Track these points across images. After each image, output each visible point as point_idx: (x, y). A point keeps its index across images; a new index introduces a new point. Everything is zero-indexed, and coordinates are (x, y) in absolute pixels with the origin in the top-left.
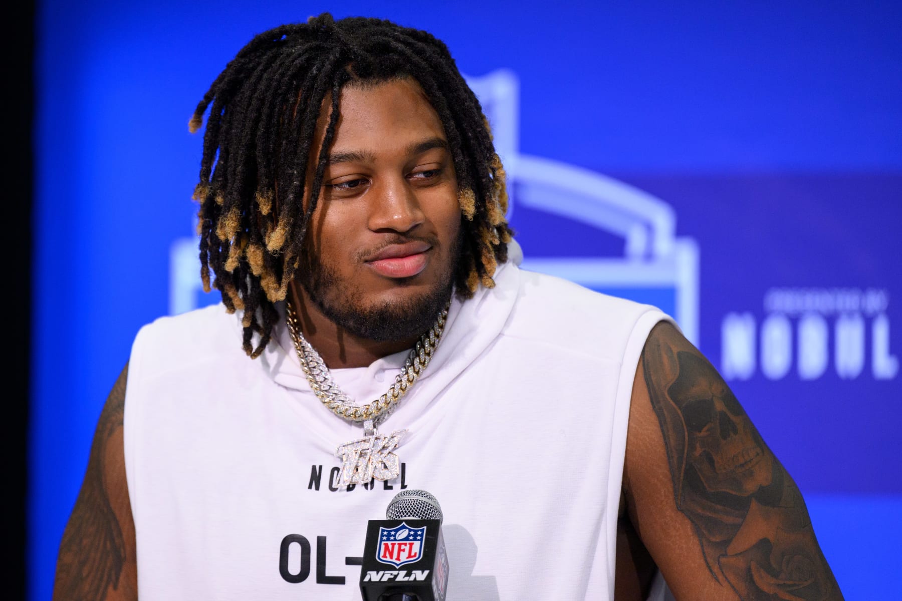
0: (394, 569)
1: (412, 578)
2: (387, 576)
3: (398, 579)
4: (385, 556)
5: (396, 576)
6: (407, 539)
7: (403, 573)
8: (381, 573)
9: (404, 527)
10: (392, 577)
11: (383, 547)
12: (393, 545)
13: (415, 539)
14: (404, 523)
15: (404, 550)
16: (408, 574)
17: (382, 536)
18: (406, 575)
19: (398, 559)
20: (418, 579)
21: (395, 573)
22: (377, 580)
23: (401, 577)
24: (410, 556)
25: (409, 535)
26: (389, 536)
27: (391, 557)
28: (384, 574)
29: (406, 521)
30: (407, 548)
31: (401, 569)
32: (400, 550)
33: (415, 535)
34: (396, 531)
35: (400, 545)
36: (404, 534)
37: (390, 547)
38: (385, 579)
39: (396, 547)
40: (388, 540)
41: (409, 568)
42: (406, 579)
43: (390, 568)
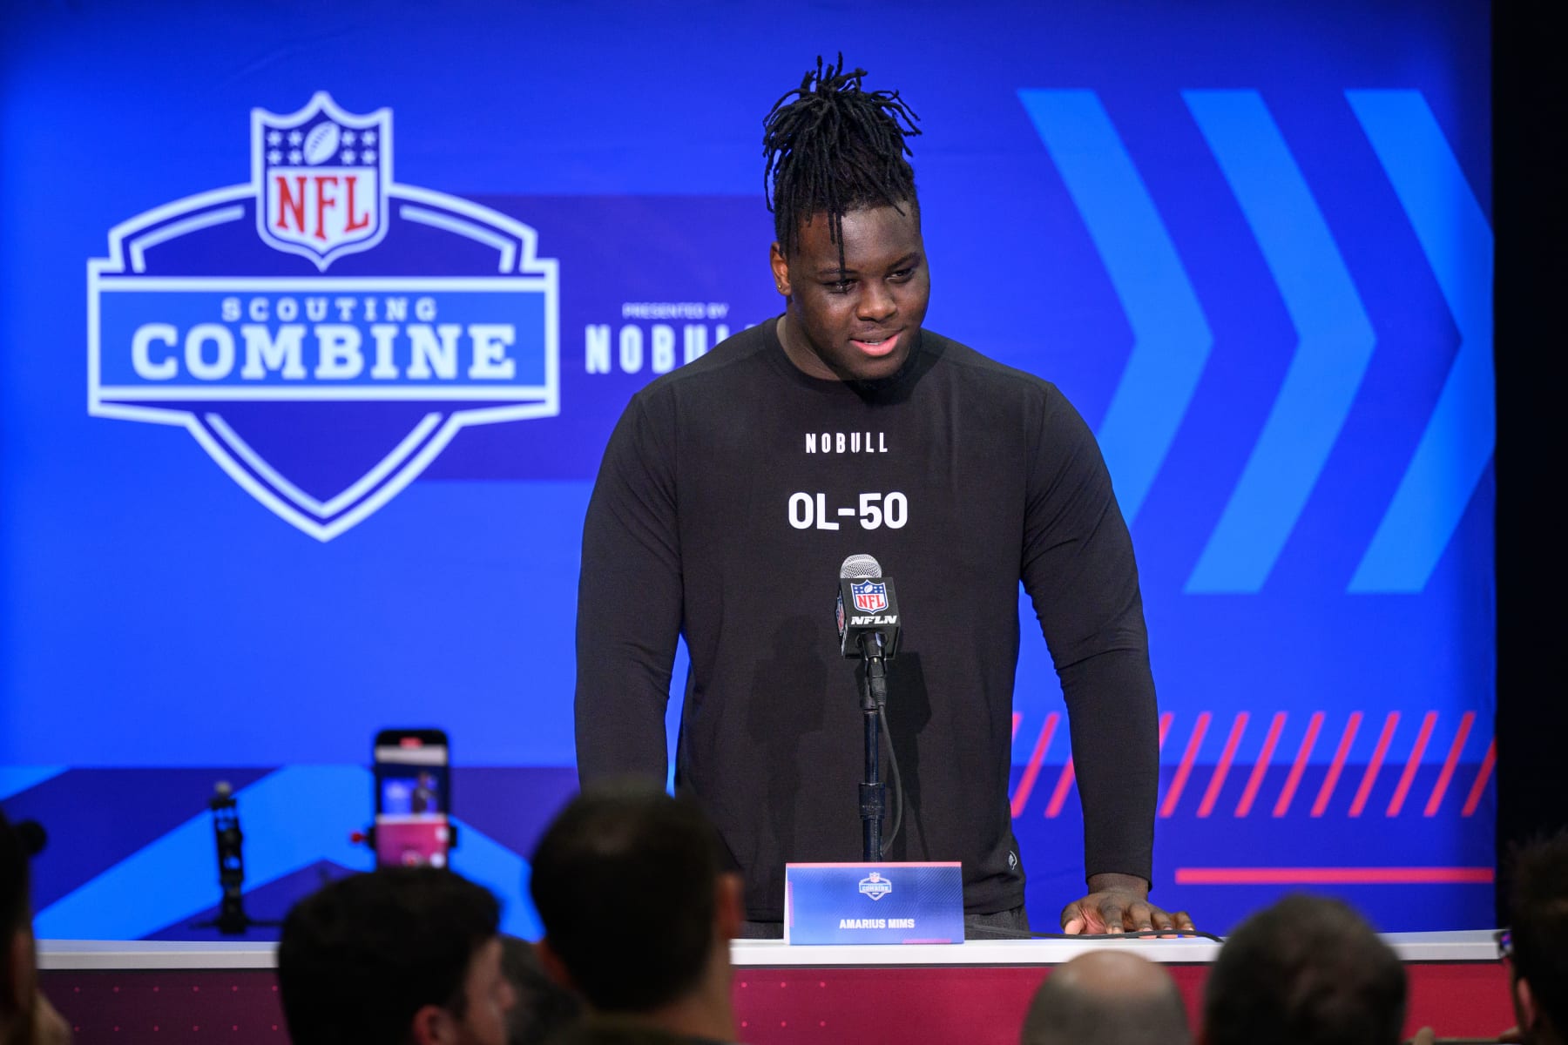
0: (870, 615)
1: (886, 622)
2: (867, 620)
3: (875, 623)
4: (861, 605)
5: (874, 620)
6: (873, 592)
7: (878, 618)
8: (862, 618)
9: (867, 584)
10: (870, 621)
11: (857, 598)
12: (865, 597)
13: (879, 592)
15: (873, 601)
16: (882, 619)
17: (854, 590)
18: (881, 620)
19: (871, 607)
20: (891, 622)
21: (873, 618)
22: (861, 623)
23: (878, 621)
24: (879, 605)
25: (874, 590)
26: (859, 590)
27: (866, 606)
29: (869, 579)
30: (875, 599)
31: (876, 614)
32: (871, 601)
33: (878, 589)
34: (864, 586)
35: (869, 597)
36: (869, 589)
37: (863, 598)
38: (866, 622)
39: (867, 598)
40: (859, 593)
41: (882, 614)
42: (882, 622)
43: (867, 614)
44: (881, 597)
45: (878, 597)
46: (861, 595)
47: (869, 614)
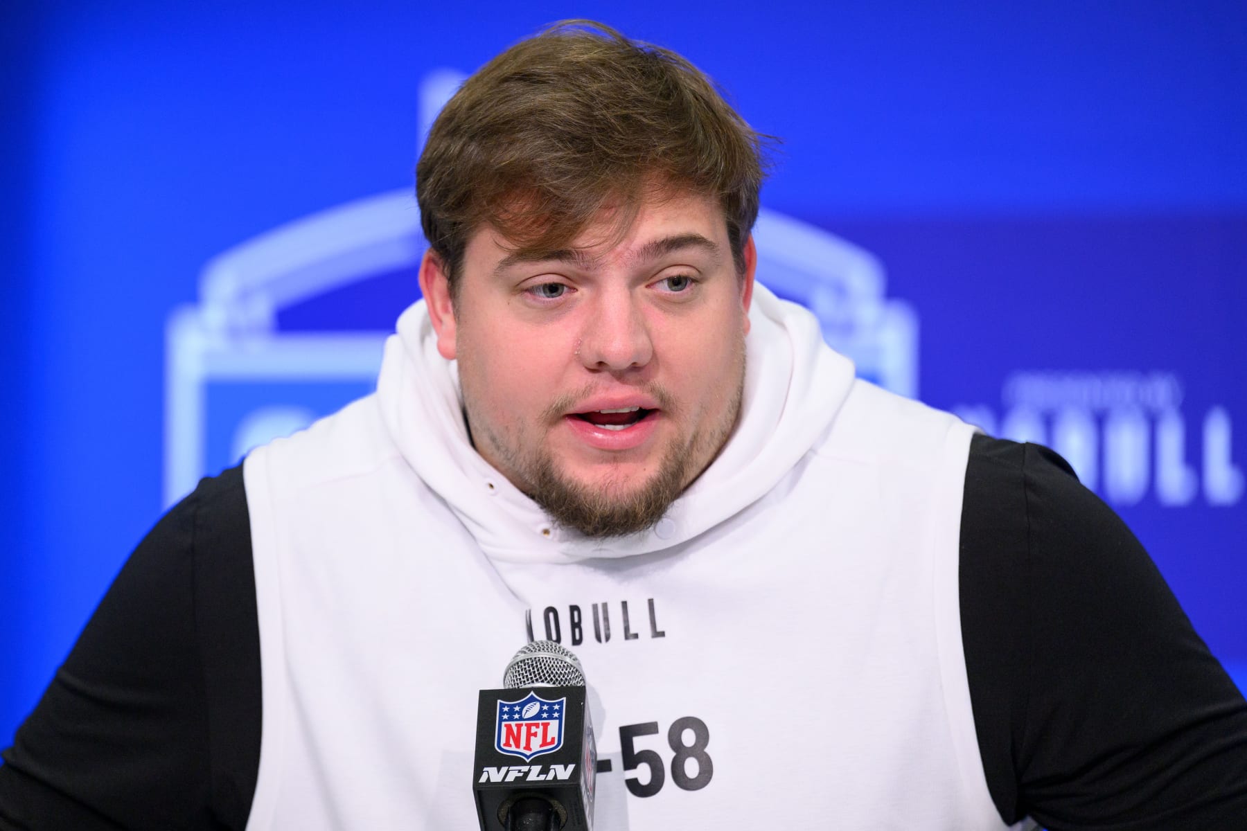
0: (523, 763)
1: (550, 777)
2: (513, 774)
3: (529, 779)
4: (508, 744)
5: (526, 774)
6: (538, 717)
7: (536, 769)
8: (504, 769)
9: (532, 699)
10: (521, 775)
11: (504, 730)
12: (519, 727)
13: (551, 717)
14: (532, 693)
15: (535, 735)
16: (545, 771)
17: (502, 713)
18: (541, 773)
19: (528, 747)
20: (559, 777)
21: (525, 769)
22: (500, 780)
23: (534, 774)
24: (544, 743)
25: (541, 711)
26: (511, 713)
27: (518, 746)
28: (508, 771)
29: (537, 690)
30: (540, 731)
31: (534, 762)
32: (529, 735)
33: (551, 711)
34: (522, 705)
35: (529, 727)
36: (533, 710)
37: (515, 729)
38: (510, 778)
39: (524, 729)
40: (511, 719)
41: (545, 762)
42: (542, 777)
43: (516, 761)
44: (553, 727)
45: (546, 726)
46: (513, 724)
47: (520, 762)
